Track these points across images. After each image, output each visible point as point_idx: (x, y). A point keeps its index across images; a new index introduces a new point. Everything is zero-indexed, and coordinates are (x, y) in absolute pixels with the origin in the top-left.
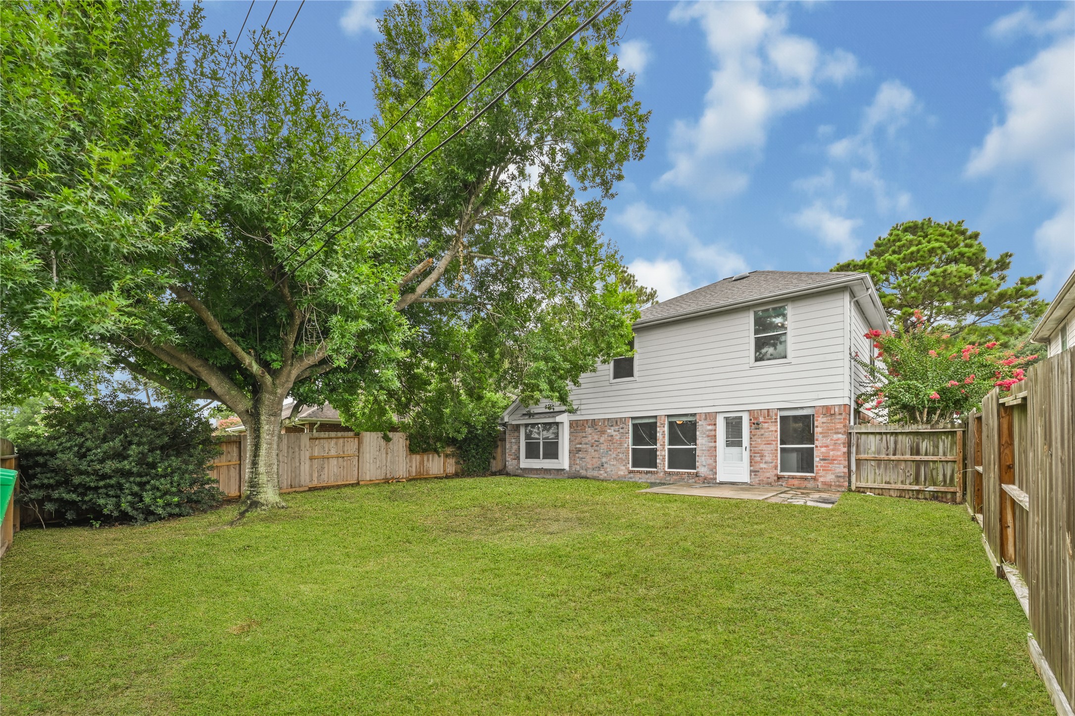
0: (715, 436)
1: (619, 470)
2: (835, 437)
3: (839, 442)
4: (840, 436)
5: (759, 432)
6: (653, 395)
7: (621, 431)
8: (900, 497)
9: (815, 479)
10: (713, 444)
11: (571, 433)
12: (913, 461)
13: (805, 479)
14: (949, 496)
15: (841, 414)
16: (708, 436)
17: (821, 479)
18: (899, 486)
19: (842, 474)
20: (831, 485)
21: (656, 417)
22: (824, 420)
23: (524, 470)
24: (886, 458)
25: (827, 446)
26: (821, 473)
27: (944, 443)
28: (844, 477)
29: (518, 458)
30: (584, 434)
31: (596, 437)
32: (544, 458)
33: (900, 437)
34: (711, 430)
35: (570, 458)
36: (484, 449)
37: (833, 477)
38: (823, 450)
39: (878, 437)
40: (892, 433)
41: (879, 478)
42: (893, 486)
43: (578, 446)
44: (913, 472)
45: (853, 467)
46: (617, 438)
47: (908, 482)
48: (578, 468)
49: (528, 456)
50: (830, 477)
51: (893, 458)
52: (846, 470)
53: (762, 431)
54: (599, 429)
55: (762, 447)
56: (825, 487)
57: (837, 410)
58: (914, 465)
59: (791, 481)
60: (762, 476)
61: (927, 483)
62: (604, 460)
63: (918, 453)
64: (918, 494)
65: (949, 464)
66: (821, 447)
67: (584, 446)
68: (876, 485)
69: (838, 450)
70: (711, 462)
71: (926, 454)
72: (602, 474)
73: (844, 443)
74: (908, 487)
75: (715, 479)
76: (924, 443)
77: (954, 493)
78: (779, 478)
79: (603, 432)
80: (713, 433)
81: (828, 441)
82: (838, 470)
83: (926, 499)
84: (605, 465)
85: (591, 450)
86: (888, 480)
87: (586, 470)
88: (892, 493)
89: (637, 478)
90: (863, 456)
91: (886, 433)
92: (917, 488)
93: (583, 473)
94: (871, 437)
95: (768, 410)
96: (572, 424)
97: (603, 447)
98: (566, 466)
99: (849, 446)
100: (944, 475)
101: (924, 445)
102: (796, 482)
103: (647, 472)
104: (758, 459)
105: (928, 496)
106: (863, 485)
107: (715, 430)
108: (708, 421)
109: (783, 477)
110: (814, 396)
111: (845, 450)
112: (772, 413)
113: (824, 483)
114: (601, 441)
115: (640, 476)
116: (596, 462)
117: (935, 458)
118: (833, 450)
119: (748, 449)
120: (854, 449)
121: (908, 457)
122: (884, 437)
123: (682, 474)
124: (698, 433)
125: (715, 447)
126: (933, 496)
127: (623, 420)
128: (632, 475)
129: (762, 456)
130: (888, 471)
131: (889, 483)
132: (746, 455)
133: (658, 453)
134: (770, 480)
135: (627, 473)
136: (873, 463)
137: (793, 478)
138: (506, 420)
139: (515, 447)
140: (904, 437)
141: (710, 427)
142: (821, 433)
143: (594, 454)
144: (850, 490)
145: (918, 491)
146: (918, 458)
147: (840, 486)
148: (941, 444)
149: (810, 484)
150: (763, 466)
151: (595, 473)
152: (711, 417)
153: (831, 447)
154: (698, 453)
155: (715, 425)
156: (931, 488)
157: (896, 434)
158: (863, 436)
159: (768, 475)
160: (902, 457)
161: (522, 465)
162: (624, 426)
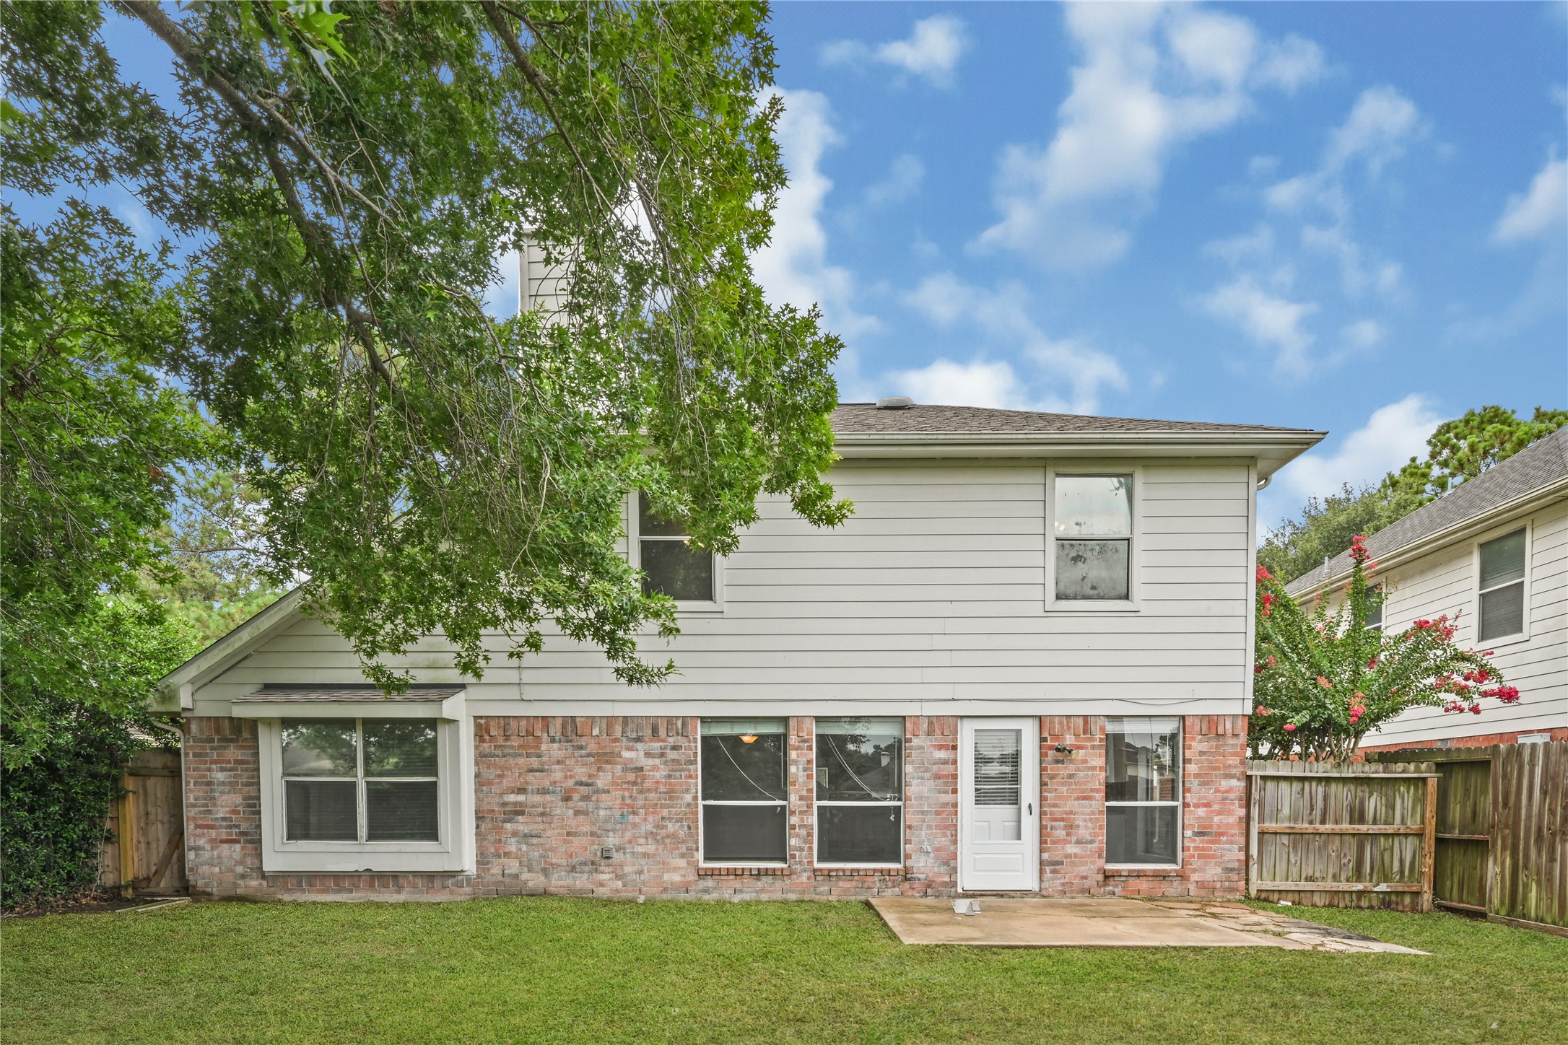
0: (955, 776)
1: (666, 867)
2: (1225, 784)
3: (1232, 795)
4: (1234, 782)
5: (1063, 770)
6: (778, 659)
7: (672, 755)
8: (1331, 905)
9: (1182, 877)
10: (948, 798)
11: (481, 758)
12: (1354, 835)
13: (1163, 876)
14: (1407, 900)
15: (1235, 735)
16: (937, 777)
17: (1195, 877)
18: (1330, 885)
19: (1236, 865)
20: (1214, 889)
21: (784, 720)
22: (1204, 746)
23: (282, 878)
24: (1310, 828)
25: (1207, 805)
26: (1196, 863)
27: (1404, 800)
28: (1239, 870)
29: (254, 841)
30: (534, 762)
31: (581, 772)
32: (372, 836)
33: (1333, 786)
34: (945, 762)
35: (480, 836)
36: (71, 806)
37: (1219, 870)
38: (1201, 812)
39: (1296, 786)
40: (1319, 779)
41: (1294, 871)
42: (1321, 885)
43: (512, 798)
44: (1351, 856)
45: (1254, 850)
46: (659, 775)
47: (1343, 877)
48: (513, 866)
49: (299, 828)
50: (1212, 872)
51: (1322, 828)
52: (1242, 856)
53: (1071, 768)
54: (592, 747)
55: (1072, 805)
56: (1203, 892)
57: (1229, 726)
58: (1353, 842)
59: (1134, 884)
60: (1070, 874)
61: (1375, 877)
62: (612, 840)
63: (1362, 820)
64: (1359, 899)
65: (1410, 839)
66: (1197, 806)
67: (537, 799)
68: (1290, 885)
69: (1230, 813)
70: (944, 841)
71: (1375, 822)
72: (607, 884)
73: (1240, 799)
74: (1344, 886)
75: (955, 884)
76: (1373, 800)
77: (1417, 894)
78: (1107, 876)
79: (605, 758)
80: (950, 768)
81: (1210, 794)
82: (1228, 856)
83: (1371, 907)
84: (617, 857)
85: (559, 809)
86: (1310, 873)
87: (545, 871)
88: (1317, 899)
89: (726, 891)
90: (1271, 826)
91: (1310, 779)
92: (1360, 887)
93: (534, 880)
94: (1284, 786)
95: (1085, 717)
96: (483, 728)
97: (609, 805)
98: (468, 864)
99: (1248, 806)
100: (1402, 861)
101: (1373, 803)
102: (1144, 885)
103: (760, 874)
104: (1061, 833)
105: (1375, 903)
106: (1268, 885)
107: (955, 762)
108: (937, 739)
109: (1117, 874)
110: (1184, 691)
111: (1243, 812)
112: (1094, 728)
113: (1201, 885)
114: (600, 783)
115: (737, 884)
116: (583, 848)
117: (1390, 829)
118: (1219, 813)
119: (1036, 809)
120: (1255, 812)
121: (1346, 826)
122: (1307, 785)
123: (867, 873)
124: (908, 769)
125: (955, 805)
126: (1383, 902)
127: (678, 726)
128: (709, 883)
129: (1070, 827)
130: (1311, 856)
131: (1309, 879)
132: (1030, 824)
133: (793, 820)
134: (1087, 883)
135: (692, 877)
136: (1285, 840)
137: (1139, 875)
138: (185, 700)
139: (227, 802)
140: (1340, 786)
141: (942, 755)
142: (1196, 776)
143: (573, 823)
144: (1248, 897)
145: (1361, 894)
146: (1363, 828)
147: (1231, 890)
148: (1398, 801)
149: (1173, 889)
150: (1071, 849)
151: (581, 881)
152: (943, 729)
153: (1216, 807)
154: (908, 817)
155: (954, 748)
156: (1383, 887)
157: (1328, 780)
158: (1270, 786)
159: (1083, 870)
160: (1337, 828)
161: (272, 863)
162: (681, 741)
